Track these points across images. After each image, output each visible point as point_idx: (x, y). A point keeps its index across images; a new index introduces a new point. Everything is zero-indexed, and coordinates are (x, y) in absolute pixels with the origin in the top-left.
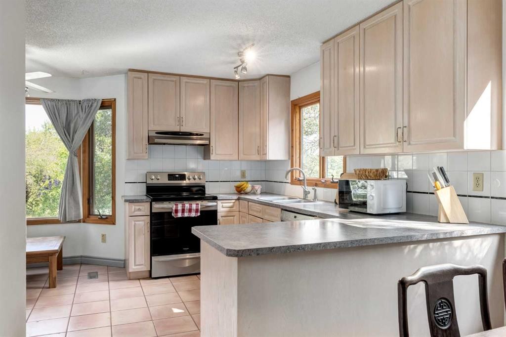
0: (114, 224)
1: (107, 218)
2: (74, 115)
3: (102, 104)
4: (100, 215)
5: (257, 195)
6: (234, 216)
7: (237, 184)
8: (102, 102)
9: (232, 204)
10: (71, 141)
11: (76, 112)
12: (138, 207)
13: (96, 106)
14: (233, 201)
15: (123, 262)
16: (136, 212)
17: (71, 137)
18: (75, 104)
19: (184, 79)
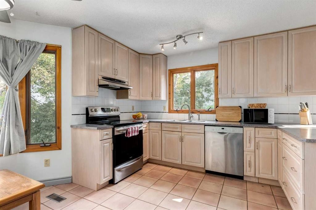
0: (60, 149)
1: (50, 145)
2: (10, 52)
3: (46, 48)
4: (44, 143)
5: (145, 120)
6: (147, 133)
7: (135, 114)
8: (47, 46)
9: (146, 126)
10: (10, 75)
11: (12, 49)
12: (105, 133)
13: (40, 49)
14: (147, 124)
15: (71, 178)
16: (105, 137)
17: (10, 71)
18: (11, 41)
19: (117, 44)
